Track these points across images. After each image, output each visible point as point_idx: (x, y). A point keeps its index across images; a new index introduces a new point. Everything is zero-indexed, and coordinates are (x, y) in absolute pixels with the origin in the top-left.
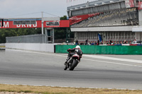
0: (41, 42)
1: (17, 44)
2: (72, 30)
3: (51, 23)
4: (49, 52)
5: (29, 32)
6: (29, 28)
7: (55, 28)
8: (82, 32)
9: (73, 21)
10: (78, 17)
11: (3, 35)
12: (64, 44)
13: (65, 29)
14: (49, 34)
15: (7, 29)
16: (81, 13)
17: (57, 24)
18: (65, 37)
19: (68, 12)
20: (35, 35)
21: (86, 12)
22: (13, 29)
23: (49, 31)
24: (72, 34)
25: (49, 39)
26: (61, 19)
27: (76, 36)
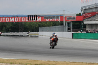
0: (63, 31)
1: (47, 32)
2: (85, 23)
3: (70, 18)
4: (68, 38)
5: (55, 24)
6: (55, 21)
7: (73, 22)
8: (91, 24)
9: (86, 16)
10: (89, 14)
11: (37, 26)
12: (79, 32)
13: (80, 22)
14: (68, 26)
15: (40, 22)
16: (91, 11)
17: (74, 18)
18: (80, 28)
19: (82, 10)
20: (59, 26)
21: (94, 10)
22: (44, 22)
23: (68, 23)
24: (85, 26)
25: (69, 29)
26: (77, 15)
27: (87, 27)
